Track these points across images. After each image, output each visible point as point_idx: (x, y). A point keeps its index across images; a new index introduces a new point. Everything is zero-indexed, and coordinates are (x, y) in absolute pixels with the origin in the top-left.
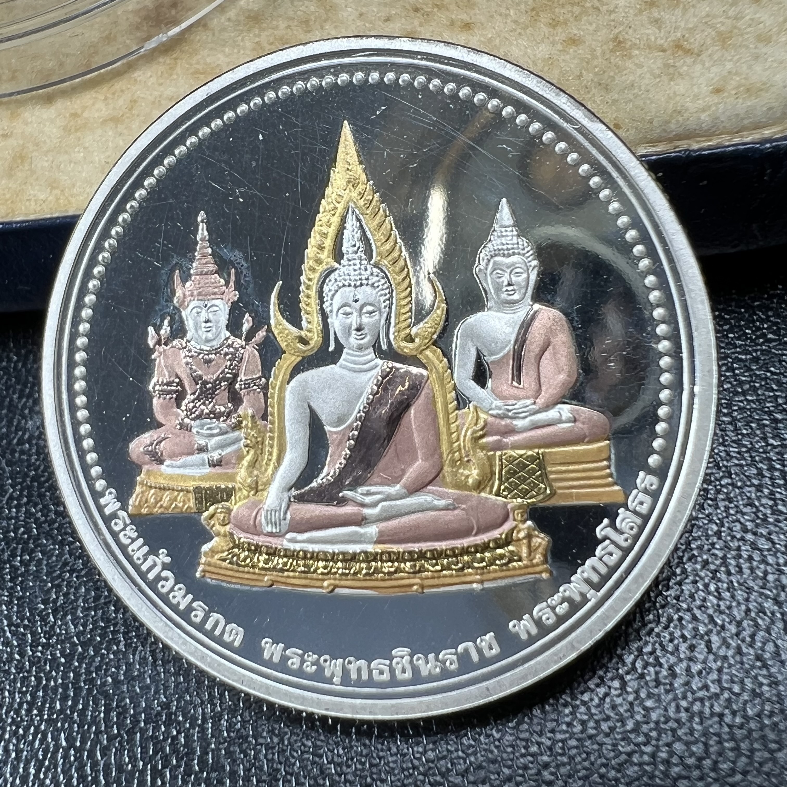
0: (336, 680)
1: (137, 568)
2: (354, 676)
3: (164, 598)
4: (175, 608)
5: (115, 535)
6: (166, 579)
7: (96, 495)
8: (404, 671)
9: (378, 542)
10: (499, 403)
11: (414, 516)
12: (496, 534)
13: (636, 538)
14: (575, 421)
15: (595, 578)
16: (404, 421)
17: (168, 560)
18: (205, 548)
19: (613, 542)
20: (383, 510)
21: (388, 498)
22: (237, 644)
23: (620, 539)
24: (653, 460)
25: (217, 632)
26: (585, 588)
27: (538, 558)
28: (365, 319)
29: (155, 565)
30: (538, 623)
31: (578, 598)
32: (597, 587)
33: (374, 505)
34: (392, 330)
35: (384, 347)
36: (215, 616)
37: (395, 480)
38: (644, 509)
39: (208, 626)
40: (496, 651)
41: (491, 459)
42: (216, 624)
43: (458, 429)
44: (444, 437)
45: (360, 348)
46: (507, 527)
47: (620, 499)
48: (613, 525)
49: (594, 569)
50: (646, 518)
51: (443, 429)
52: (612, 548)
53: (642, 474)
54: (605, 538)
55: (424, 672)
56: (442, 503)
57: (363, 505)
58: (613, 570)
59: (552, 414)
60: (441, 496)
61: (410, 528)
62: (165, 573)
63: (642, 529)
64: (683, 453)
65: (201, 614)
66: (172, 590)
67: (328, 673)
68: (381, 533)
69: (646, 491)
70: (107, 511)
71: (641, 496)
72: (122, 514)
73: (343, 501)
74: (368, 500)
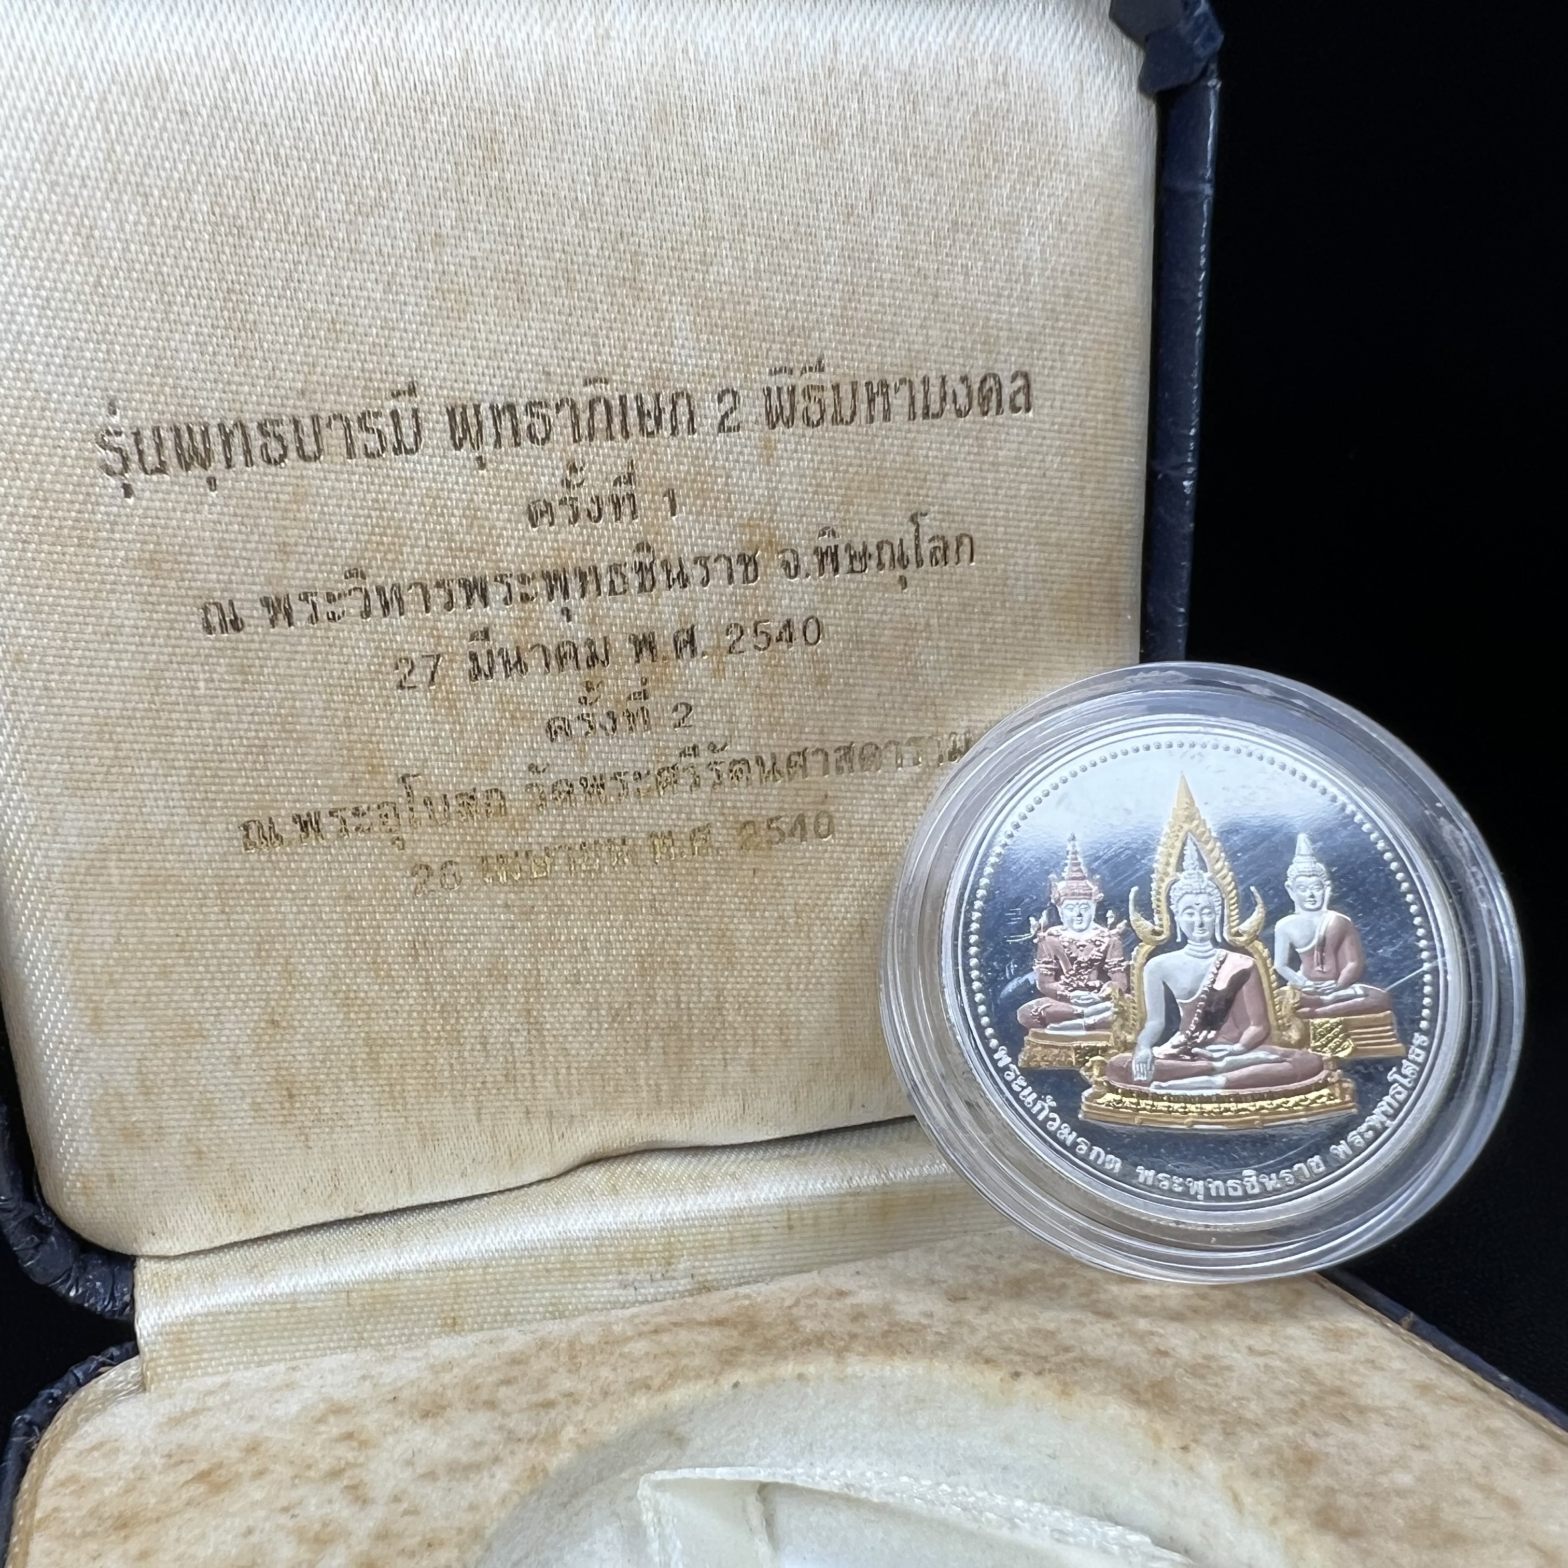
0: (1200, 1197)
2: (1213, 1193)
3: (1053, 1135)
4: (1062, 1144)
6: (1054, 1120)
7: (991, 1052)
8: (1253, 1187)
9: (1226, 1087)
10: (1310, 983)
11: (1252, 1068)
12: (1315, 1079)
13: (1417, 1081)
14: (1366, 995)
15: (1391, 1111)
16: (1238, 996)
17: (1054, 1104)
18: (1086, 1093)
19: (1402, 1085)
20: (1229, 1063)
21: (1231, 1054)
22: (1117, 1170)
23: (1405, 1081)
24: (1424, 1024)
25: (1100, 1162)
26: (1384, 1118)
27: (1348, 1098)
28: (1206, 919)
29: (1043, 1109)
30: (1351, 1145)
31: (1379, 1126)
32: (1393, 1117)
33: (1221, 1059)
34: (1225, 928)
35: (1219, 939)
36: (1096, 1149)
37: (1236, 1041)
38: (1420, 1060)
39: (1092, 1157)
40: (1322, 1168)
41: (1307, 1025)
42: (1098, 1155)
43: (1281, 1003)
44: (1270, 1008)
45: (1202, 940)
46: (1322, 1075)
47: (1402, 1052)
48: (1399, 1072)
49: (1389, 1105)
50: (1422, 1066)
51: (1269, 1003)
52: (1400, 1089)
53: (1417, 1035)
54: (1395, 1081)
55: (1270, 1188)
56: (1273, 1057)
57: (1212, 1059)
58: (1402, 1105)
59: (1349, 991)
60: (1273, 1052)
61: (1250, 1076)
63: (1420, 1073)
64: (1444, 1019)
65: (1085, 1148)
66: (1059, 1128)
67: (1192, 1192)
68: (1228, 1081)
69: (1420, 1047)
71: (1418, 1051)
72: (1013, 1066)
73: (1194, 1057)
74: (1216, 1055)
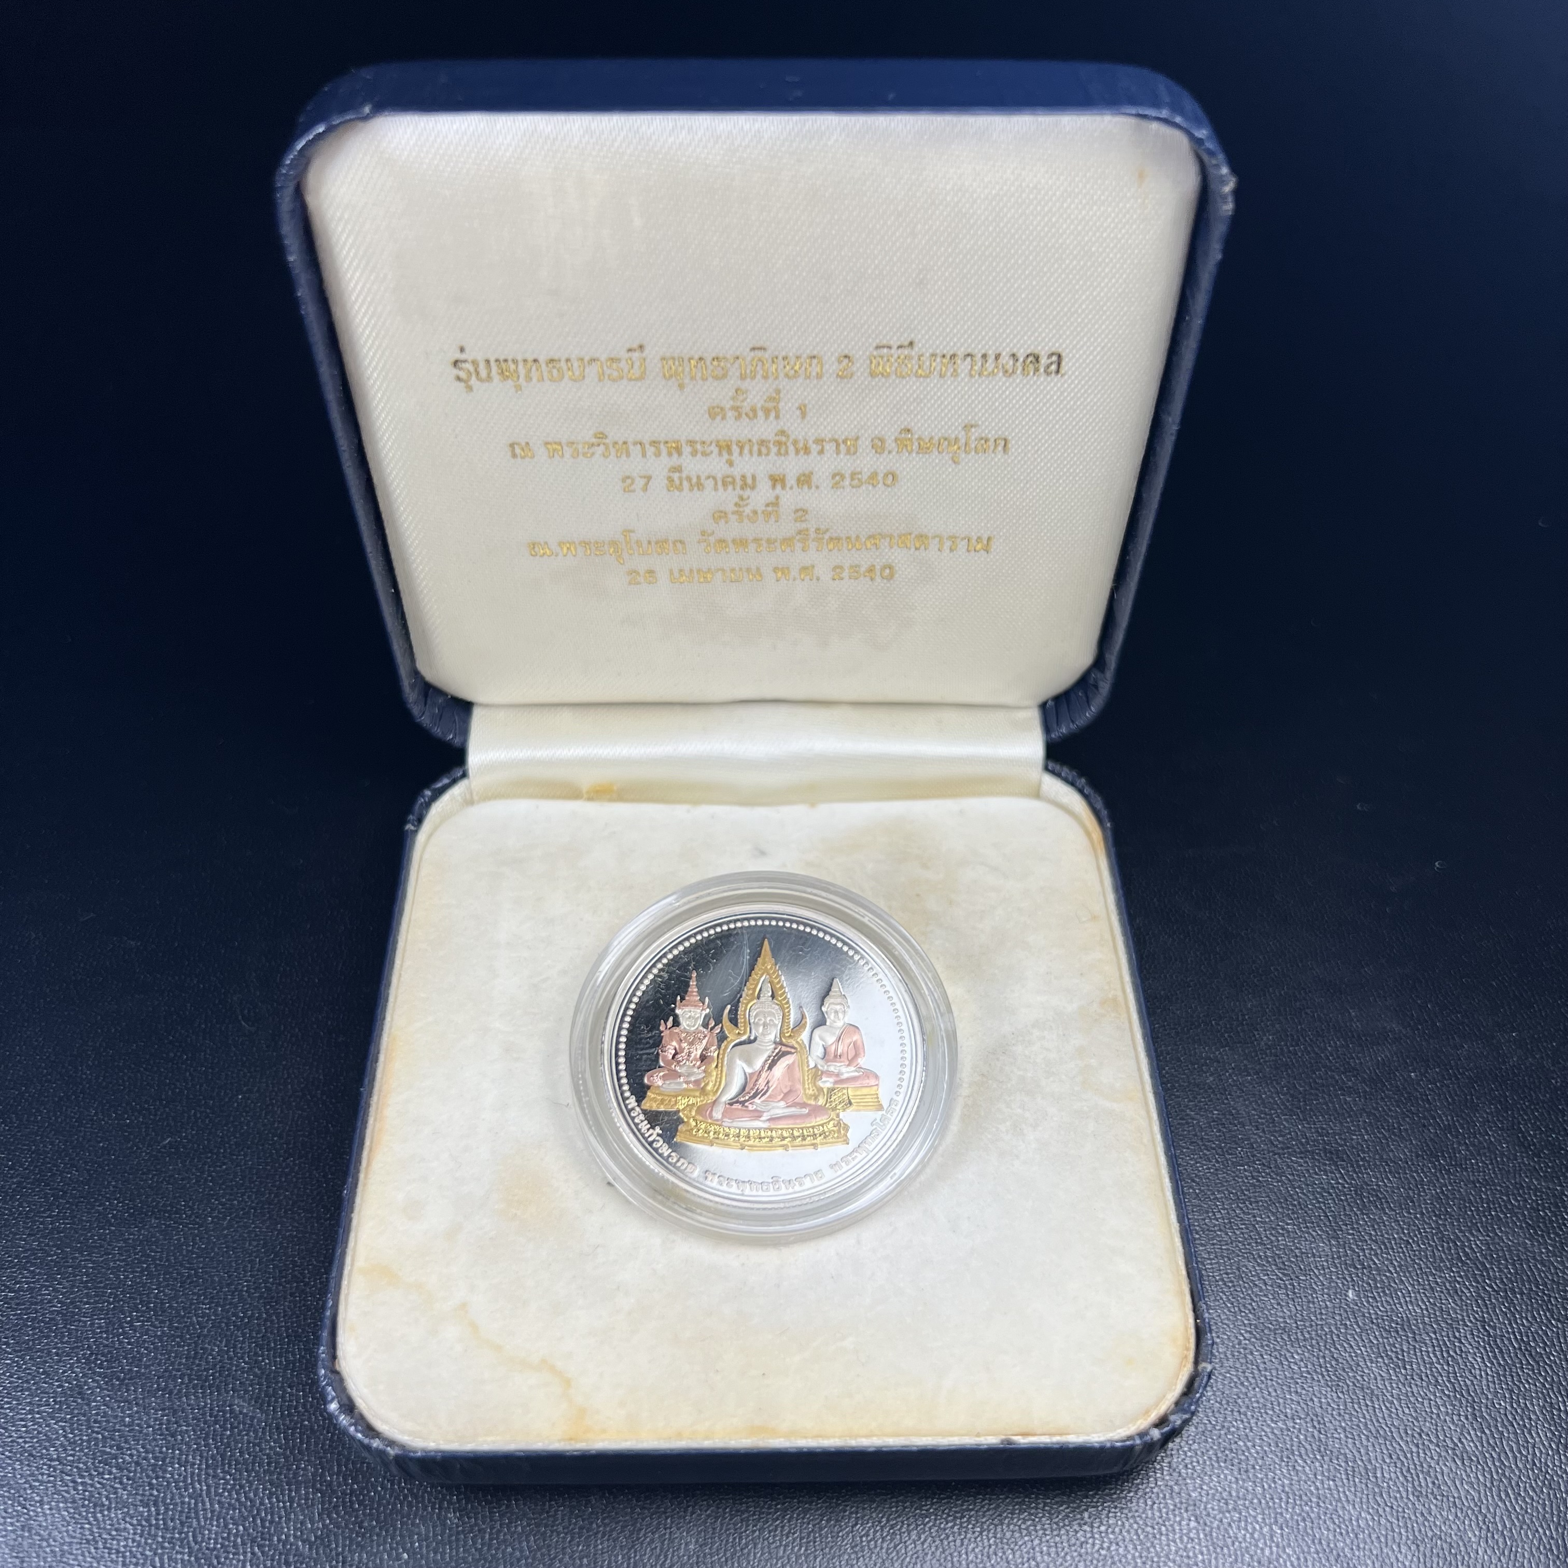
1: (643, 1135)
5: (633, 1118)
62: (658, 1138)
70: (630, 1107)
